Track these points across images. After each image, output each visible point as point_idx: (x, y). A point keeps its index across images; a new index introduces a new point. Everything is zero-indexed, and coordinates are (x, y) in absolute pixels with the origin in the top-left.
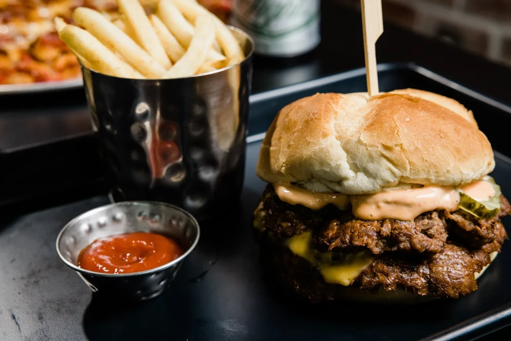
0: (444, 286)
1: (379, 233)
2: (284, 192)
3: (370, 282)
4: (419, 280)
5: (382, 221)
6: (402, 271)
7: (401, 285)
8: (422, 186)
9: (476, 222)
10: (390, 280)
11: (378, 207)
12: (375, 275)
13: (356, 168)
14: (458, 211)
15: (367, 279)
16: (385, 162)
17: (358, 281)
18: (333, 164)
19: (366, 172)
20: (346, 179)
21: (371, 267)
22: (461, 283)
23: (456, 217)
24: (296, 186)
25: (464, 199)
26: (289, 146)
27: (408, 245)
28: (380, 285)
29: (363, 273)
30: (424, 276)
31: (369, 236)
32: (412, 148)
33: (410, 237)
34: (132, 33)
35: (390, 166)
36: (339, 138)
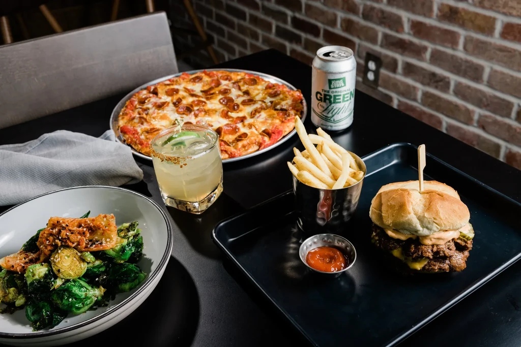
0: (455, 268)
1: (432, 250)
2: (390, 233)
3: (429, 269)
4: (446, 266)
5: (433, 246)
6: (440, 263)
7: (440, 269)
8: (447, 231)
9: (466, 242)
10: (436, 268)
11: (431, 240)
12: (430, 266)
13: (423, 227)
14: (459, 238)
15: (427, 267)
16: (435, 224)
17: (424, 268)
18: (414, 225)
19: (427, 228)
20: (419, 231)
21: (428, 262)
22: (461, 266)
23: (459, 241)
24: (396, 231)
25: (462, 234)
26: (393, 216)
27: (443, 254)
28: (432, 269)
29: (426, 265)
30: (448, 264)
31: (429, 252)
32: (444, 218)
33: (444, 251)
34: (314, 162)
35: (437, 225)
36: (415, 214)
